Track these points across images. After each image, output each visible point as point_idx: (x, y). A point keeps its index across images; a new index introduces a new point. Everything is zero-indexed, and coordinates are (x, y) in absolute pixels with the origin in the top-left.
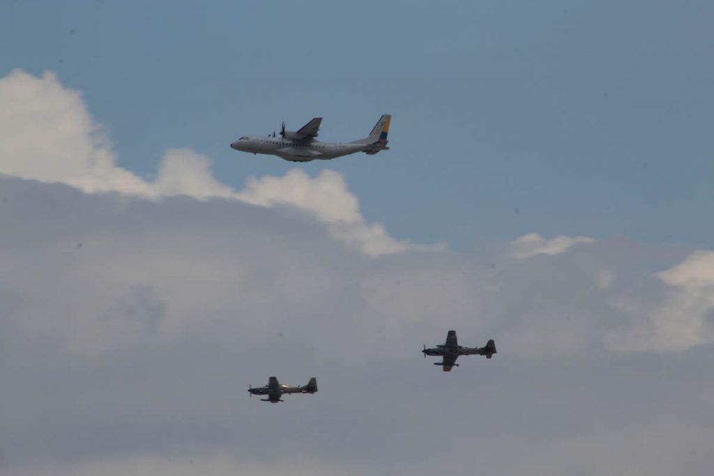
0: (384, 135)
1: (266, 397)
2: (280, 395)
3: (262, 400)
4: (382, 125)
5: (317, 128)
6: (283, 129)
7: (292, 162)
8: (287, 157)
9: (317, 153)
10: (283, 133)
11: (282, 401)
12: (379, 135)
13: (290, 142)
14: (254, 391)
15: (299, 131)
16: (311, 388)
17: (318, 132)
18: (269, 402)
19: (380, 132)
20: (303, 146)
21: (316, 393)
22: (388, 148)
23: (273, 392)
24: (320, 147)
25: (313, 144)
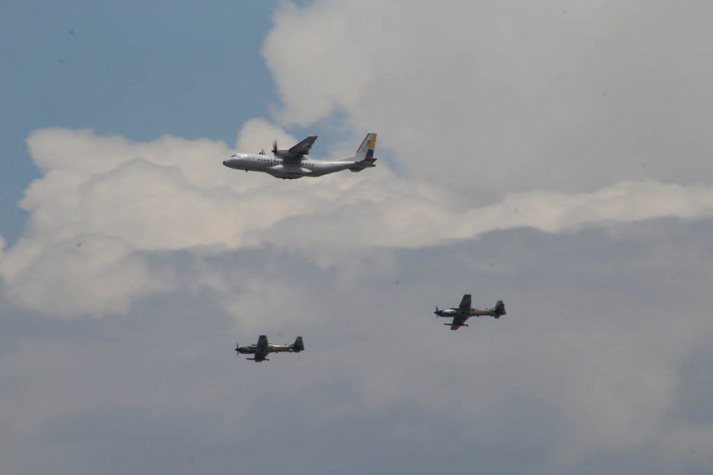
0: (370, 153)
1: (253, 356)
2: (266, 354)
3: (248, 359)
4: (368, 143)
5: (309, 147)
6: (275, 148)
7: (281, 179)
8: (277, 174)
9: (307, 171)
10: (275, 151)
11: (268, 360)
12: (365, 153)
13: (281, 160)
14: (241, 350)
15: (291, 149)
16: (298, 347)
17: (310, 150)
18: (254, 361)
19: (367, 149)
20: (294, 163)
21: (301, 352)
22: (374, 166)
23: (261, 350)
24: (309, 165)
25: (303, 162)
